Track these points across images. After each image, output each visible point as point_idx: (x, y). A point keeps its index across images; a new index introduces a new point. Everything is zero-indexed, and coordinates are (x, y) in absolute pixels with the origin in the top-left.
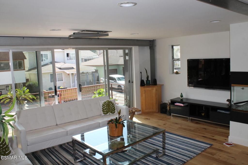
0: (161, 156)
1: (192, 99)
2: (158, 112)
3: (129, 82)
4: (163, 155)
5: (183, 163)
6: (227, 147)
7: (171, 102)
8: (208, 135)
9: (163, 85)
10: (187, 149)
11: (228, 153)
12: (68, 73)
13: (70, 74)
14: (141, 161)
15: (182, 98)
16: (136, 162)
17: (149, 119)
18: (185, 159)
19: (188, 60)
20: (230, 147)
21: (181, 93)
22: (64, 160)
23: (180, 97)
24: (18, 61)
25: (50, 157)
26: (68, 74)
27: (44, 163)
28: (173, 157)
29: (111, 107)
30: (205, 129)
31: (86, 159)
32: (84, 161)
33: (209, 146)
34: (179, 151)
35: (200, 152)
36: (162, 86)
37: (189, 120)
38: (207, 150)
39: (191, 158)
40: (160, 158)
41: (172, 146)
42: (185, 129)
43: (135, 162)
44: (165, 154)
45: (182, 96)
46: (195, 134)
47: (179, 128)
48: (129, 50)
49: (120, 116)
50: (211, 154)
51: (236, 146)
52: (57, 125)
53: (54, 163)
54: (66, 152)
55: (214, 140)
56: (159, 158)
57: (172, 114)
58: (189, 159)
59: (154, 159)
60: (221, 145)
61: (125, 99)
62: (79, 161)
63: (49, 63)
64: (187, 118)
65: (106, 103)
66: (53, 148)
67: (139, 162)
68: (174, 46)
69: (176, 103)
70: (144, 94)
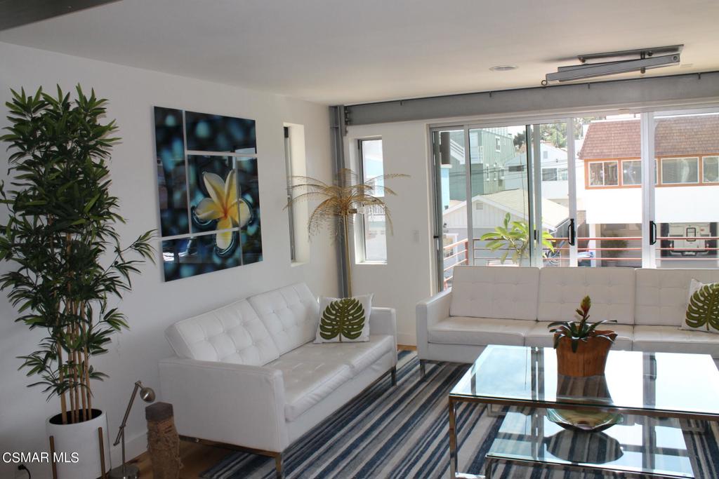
24: (705, 157)
52: (537, 321)
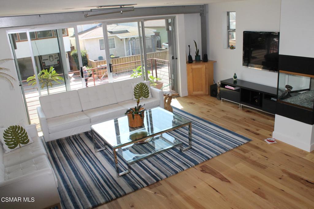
0: (186, 150)
1: (247, 81)
2: (208, 95)
3: (173, 58)
4: (189, 149)
5: (206, 160)
6: (267, 144)
7: (222, 84)
8: (253, 128)
9: (216, 62)
10: (219, 144)
11: (264, 151)
12: (121, 38)
13: (123, 39)
14: (162, 153)
15: (236, 79)
16: (157, 154)
17: (194, 103)
18: (211, 155)
19: (244, 32)
20: (271, 144)
21: (235, 74)
22: (86, 149)
23: (233, 77)
25: (73, 145)
26: (121, 40)
27: (66, 151)
28: (198, 152)
29: (144, 90)
30: (254, 120)
31: (108, 148)
32: (105, 151)
33: (245, 141)
34: (209, 146)
35: (232, 148)
36: (214, 63)
37: (240, 106)
38: (242, 146)
39: (218, 155)
40: (184, 152)
41: (204, 139)
42: (230, 119)
43: (155, 155)
44: (191, 148)
45: (235, 77)
46: (238, 126)
47: (224, 117)
48: (172, 19)
49: (139, 105)
50: (244, 151)
51: (279, 143)
52: (82, 111)
53: (76, 151)
54: (90, 140)
55: (257, 134)
56: (182, 151)
57: (222, 98)
58: (215, 155)
59: (177, 153)
60: (261, 141)
61: (170, 78)
62: (100, 151)
63: (98, 26)
64: (239, 104)
65: (139, 86)
66: (79, 135)
67: (159, 155)
68: (230, 13)
69: (226, 85)
70: (191, 72)
